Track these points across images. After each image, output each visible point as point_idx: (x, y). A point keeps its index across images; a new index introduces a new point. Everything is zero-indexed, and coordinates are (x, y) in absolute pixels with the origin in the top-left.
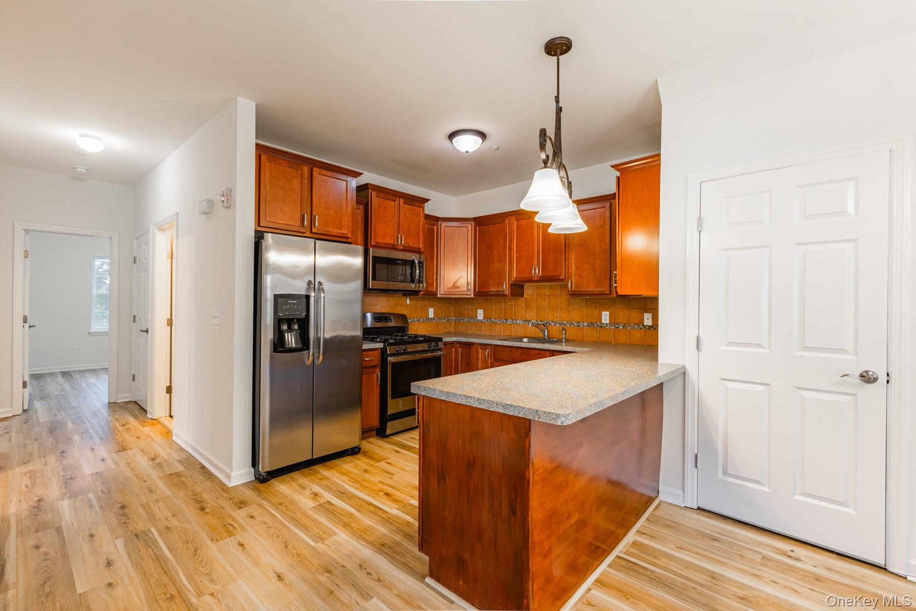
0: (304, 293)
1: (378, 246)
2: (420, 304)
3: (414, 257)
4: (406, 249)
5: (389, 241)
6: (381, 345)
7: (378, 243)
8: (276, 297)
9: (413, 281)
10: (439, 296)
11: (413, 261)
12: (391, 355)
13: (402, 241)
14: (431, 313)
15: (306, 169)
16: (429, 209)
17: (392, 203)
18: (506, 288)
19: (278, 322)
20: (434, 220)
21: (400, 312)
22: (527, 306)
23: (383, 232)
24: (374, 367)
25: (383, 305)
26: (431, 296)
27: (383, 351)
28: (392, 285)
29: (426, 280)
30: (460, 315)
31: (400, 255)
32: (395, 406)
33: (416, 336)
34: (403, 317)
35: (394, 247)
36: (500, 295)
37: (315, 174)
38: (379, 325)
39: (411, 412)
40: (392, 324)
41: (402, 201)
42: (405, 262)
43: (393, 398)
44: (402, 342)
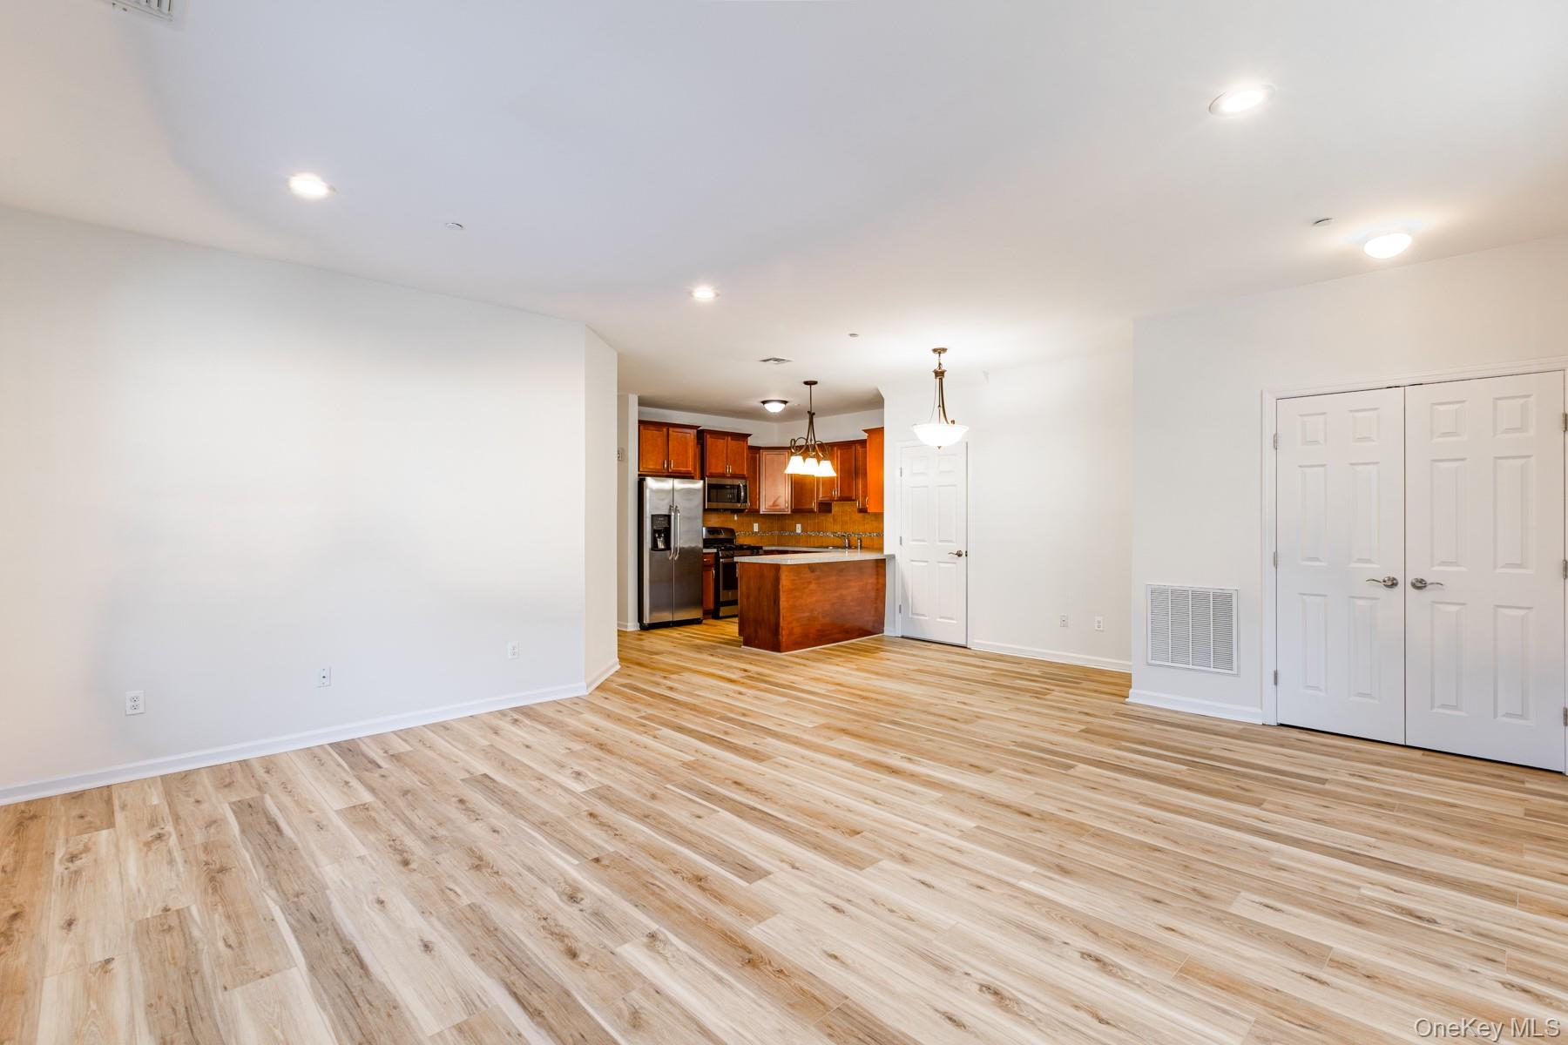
0: (667, 513)
1: (711, 476)
2: (746, 519)
3: (741, 483)
4: (734, 476)
5: (720, 471)
6: (715, 550)
7: (711, 473)
8: (653, 516)
9: (739, 501)
10: (761, 513)
11: (739, 486)
12: (722, 558)
13: (730, 470)
14: (756, 527)
15: (665, 430)
16: (751, 442)
17: (722, 441)
18: (814, 506)
19: (654, 532)
20: (756, 450)
21: (729, 527)
22: (835, 521)
23: (715, 465)
24: (711, 566)
25: (715, 521)
26: (755, 513)
27: (717, 554)
28: (721, 505)
29: (750, 500)
30: (783, 529)
31: (729, 482)
32: (725, 595)
33: (742, 546)
34: (732, 531)
35: (723, 476)
36: (811, 511)
37: (670, 432)
38: (711, 537)
39: (734, 603)
40: (722, 536)
41: (729, 438)
42: (732, 487)
43: (724, 588)
44: (731, 549)
